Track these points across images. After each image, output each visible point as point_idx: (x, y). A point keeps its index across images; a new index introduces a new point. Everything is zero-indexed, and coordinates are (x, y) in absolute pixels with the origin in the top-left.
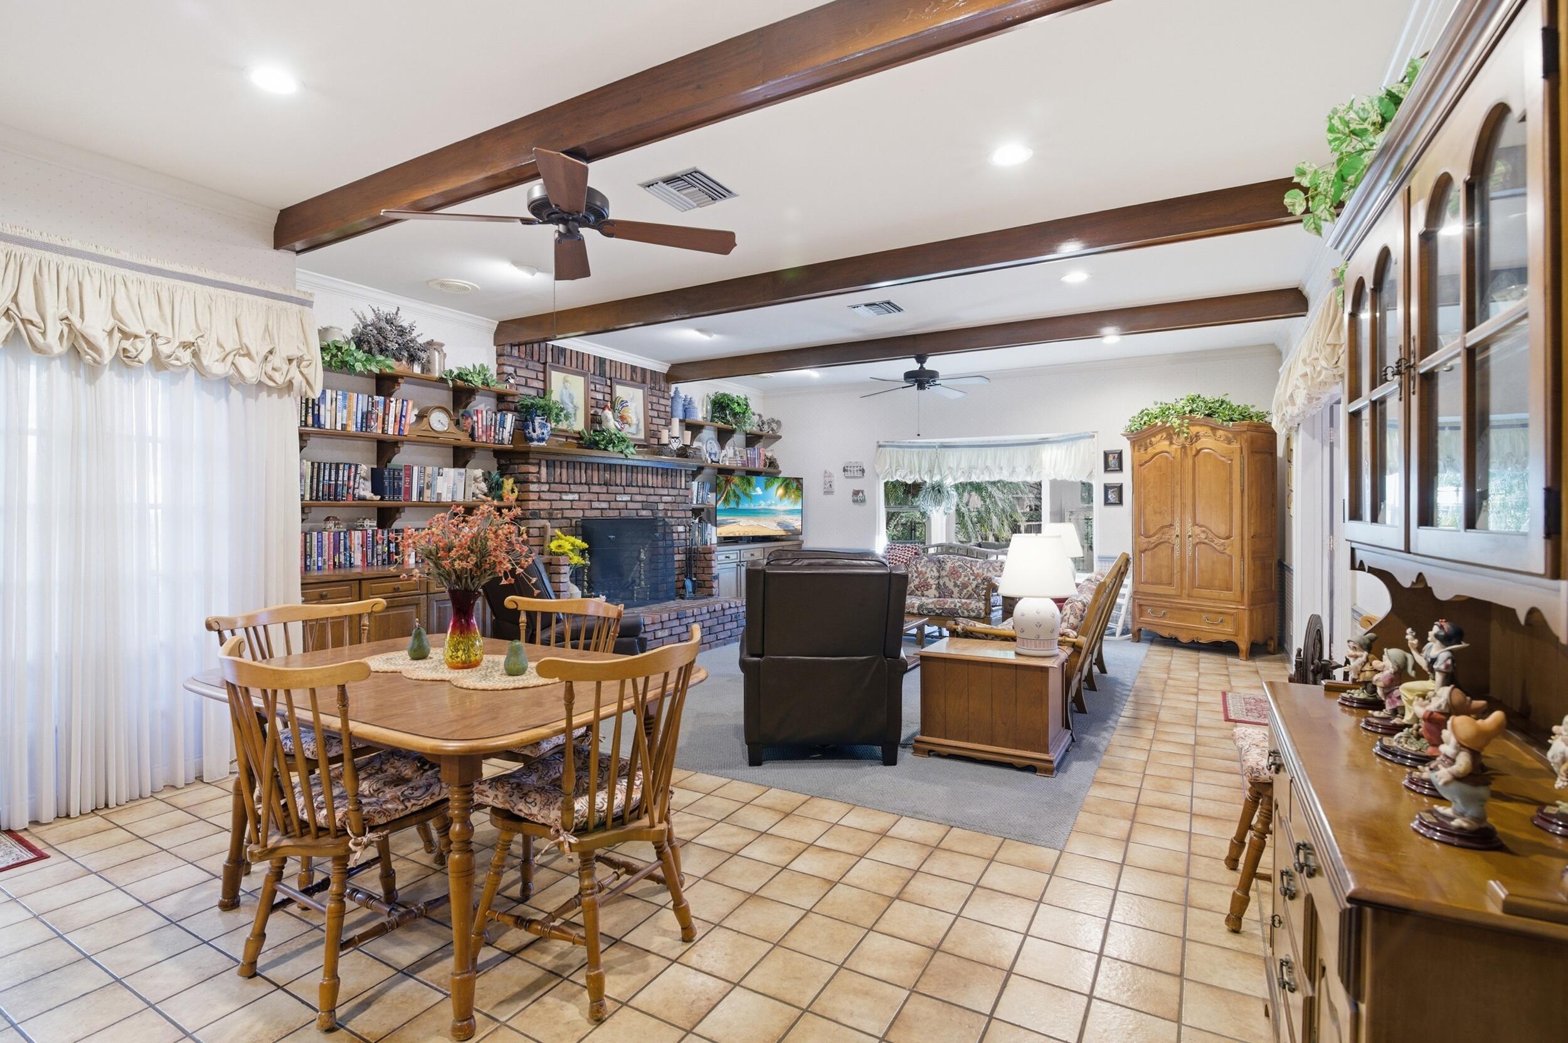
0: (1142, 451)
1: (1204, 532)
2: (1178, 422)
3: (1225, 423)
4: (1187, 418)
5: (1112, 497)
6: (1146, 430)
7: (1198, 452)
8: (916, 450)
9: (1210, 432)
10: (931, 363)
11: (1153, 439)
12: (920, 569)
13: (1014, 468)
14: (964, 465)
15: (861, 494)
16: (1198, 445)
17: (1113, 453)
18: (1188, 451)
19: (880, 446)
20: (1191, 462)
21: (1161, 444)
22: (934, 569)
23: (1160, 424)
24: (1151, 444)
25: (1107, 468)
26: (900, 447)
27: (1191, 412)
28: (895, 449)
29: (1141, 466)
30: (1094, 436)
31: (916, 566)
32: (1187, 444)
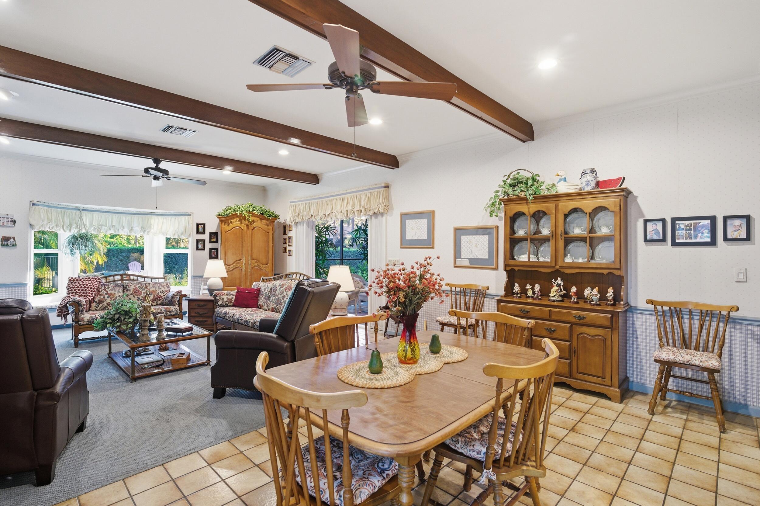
0: (226, 225)
1: (256, 262)
2: (247, 214)
3: (268, 218)
4: (251, 213)
5: (200, 246)
6: (230, 216)
7: (254, 228)
8: (59, 210)
9: (259, 220)
10: (163, 165)
11: (232, 220)
12: (109, 292)
13: (132, 228)
14: (95, 223)
15: (12, 240)
16: (254, 225)
17: (201, 224)
18: (250, 227)
19: (33, 204)
20: (251, 233)
21: (236, 222)
22: (121, 291)
23: (238, 214)
24: (231, 222)
25: (198, 232)
26: (49, 207)
27: (253, 210)
28: (45, 208)
29: (226, 232)
30: (191, 215)
31: (105, 290)
32: (249, 224)
